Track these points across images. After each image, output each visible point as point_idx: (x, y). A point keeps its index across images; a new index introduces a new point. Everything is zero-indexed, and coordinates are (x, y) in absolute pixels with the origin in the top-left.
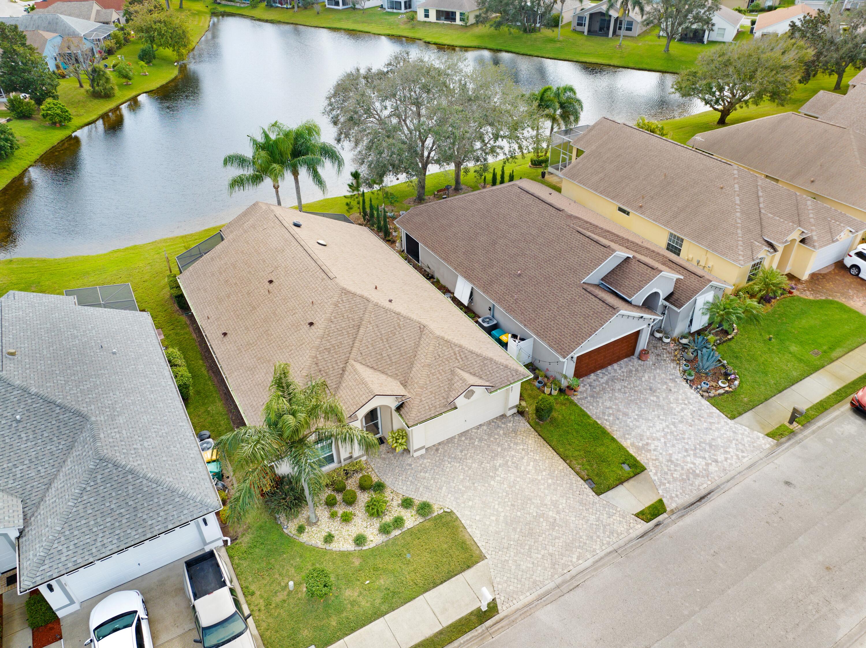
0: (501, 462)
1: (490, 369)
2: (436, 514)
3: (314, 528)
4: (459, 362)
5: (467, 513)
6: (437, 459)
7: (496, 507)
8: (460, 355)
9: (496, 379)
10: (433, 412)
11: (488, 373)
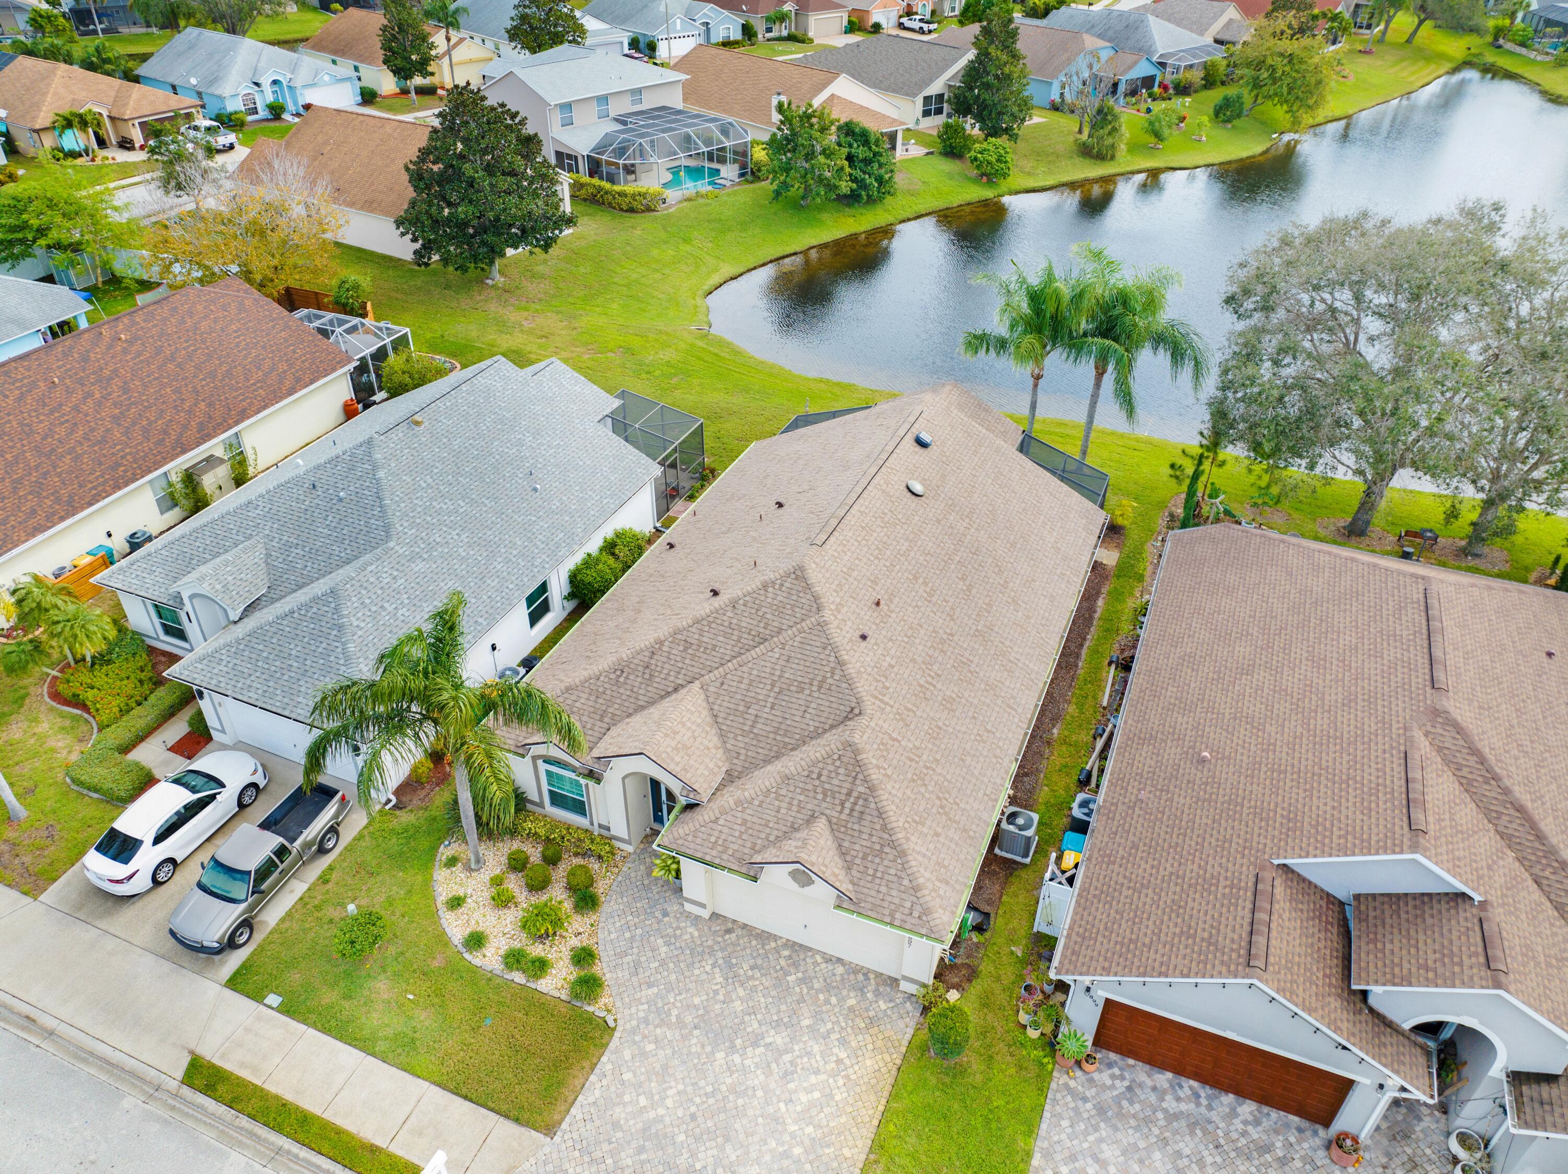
0: (779, 1041)
1: (881, 868)
2: (590, 1009)
3: (463, 876)
4: (841, 812)
5: (627, 1054)
6: (710, 943)
7: (670, 1092)
8: (855, 804)
9: (873, 893)
10: (714, 853)
11: (871, 872)
